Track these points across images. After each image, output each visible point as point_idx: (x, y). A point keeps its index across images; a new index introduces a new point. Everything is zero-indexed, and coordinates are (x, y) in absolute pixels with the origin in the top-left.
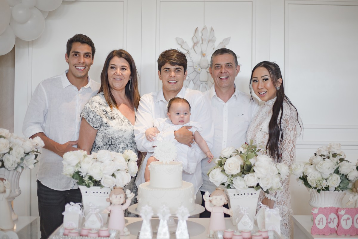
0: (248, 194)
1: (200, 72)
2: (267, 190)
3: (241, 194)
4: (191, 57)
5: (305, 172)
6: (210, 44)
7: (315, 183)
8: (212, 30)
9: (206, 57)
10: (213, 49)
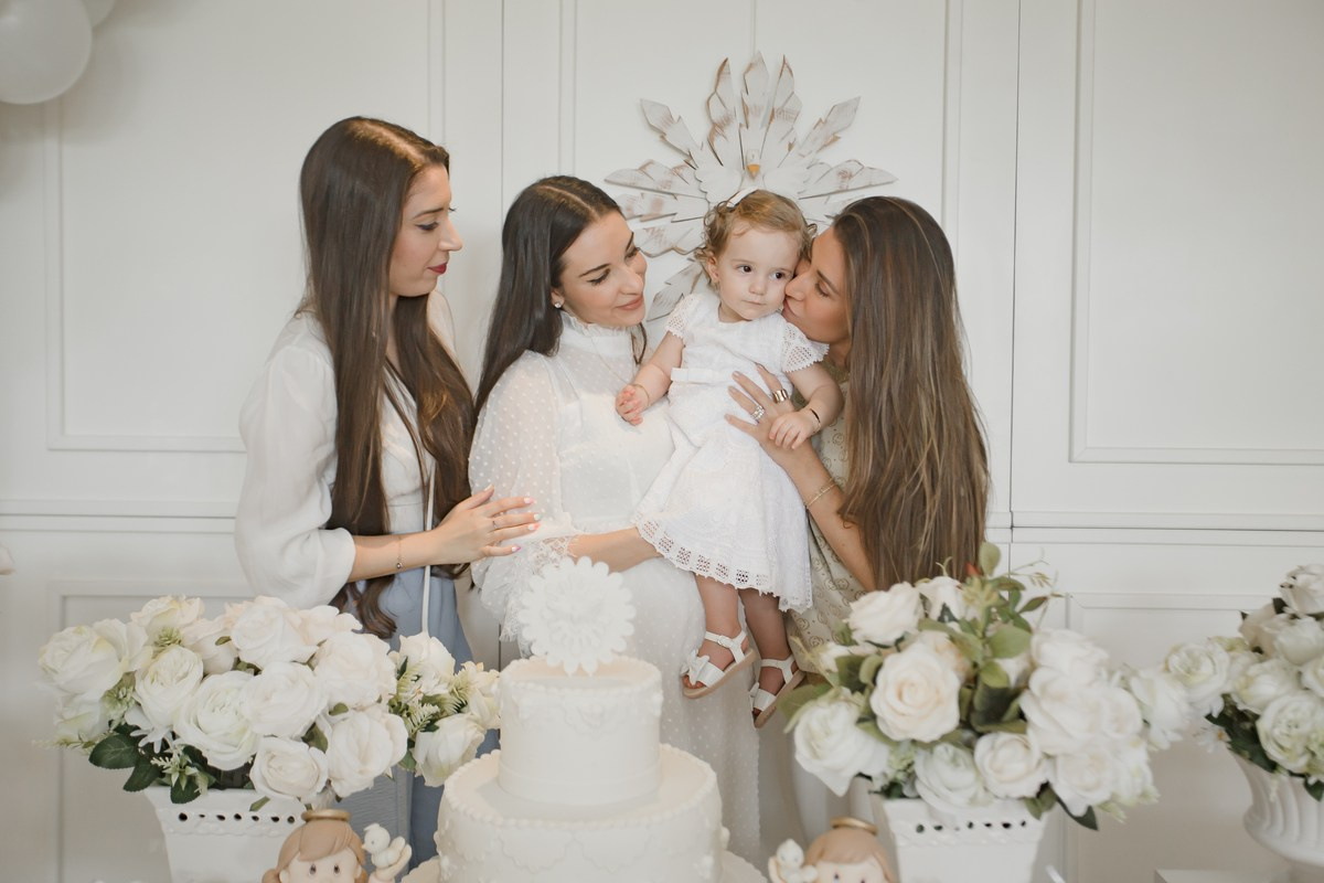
0: (988, 825)
2: (1090, 809)
3: (957, 829)
4: (700, 182)
5: (1237, 694)
6: (778, 126)
7: (1300, 749)
8: (786, 69)
9: (759, 177)
10: (791, 146)
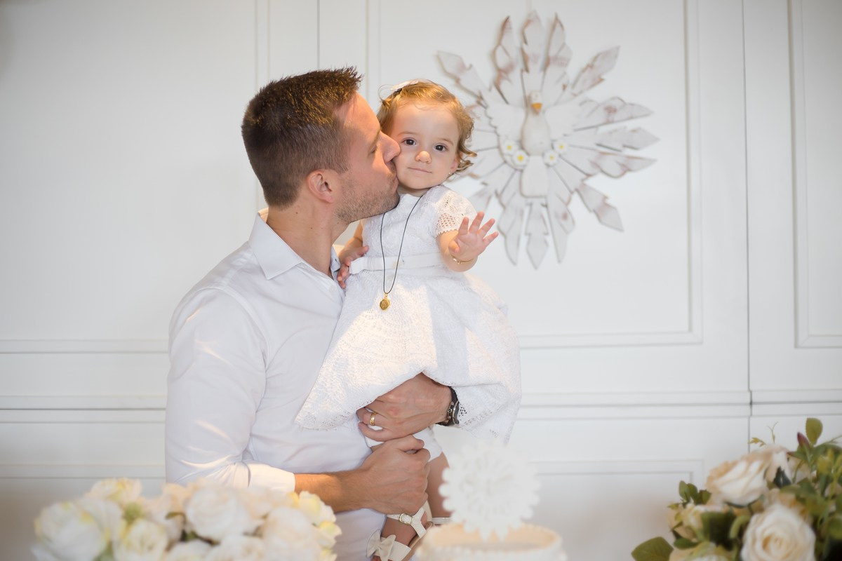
1: (525, 166)
4: (491, 118)
6: (553, 71)
8: (558, 25)
9: (541, 114)
10: (564, 87)
